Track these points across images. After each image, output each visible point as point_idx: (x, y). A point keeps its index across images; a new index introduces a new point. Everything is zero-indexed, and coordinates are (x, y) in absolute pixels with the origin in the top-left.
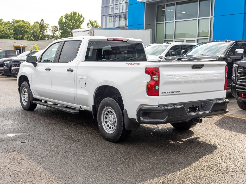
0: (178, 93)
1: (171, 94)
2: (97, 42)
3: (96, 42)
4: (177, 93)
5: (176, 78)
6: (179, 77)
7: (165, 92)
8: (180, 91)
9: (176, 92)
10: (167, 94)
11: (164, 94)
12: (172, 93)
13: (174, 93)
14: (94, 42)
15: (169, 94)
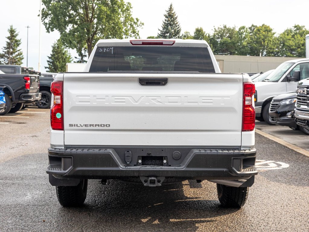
0: (105, 128)
1: (89, 128)
2: (113, 47)
3: (111, 47)
4: (102, 128)
7: (77, 125)
8: (109, 125)
9: (101, 126)
10: (81, 128)
11: (73, 128)
12: (92, 128)
13: (97, 128)
14: (106, 47)
15: (84, 128)
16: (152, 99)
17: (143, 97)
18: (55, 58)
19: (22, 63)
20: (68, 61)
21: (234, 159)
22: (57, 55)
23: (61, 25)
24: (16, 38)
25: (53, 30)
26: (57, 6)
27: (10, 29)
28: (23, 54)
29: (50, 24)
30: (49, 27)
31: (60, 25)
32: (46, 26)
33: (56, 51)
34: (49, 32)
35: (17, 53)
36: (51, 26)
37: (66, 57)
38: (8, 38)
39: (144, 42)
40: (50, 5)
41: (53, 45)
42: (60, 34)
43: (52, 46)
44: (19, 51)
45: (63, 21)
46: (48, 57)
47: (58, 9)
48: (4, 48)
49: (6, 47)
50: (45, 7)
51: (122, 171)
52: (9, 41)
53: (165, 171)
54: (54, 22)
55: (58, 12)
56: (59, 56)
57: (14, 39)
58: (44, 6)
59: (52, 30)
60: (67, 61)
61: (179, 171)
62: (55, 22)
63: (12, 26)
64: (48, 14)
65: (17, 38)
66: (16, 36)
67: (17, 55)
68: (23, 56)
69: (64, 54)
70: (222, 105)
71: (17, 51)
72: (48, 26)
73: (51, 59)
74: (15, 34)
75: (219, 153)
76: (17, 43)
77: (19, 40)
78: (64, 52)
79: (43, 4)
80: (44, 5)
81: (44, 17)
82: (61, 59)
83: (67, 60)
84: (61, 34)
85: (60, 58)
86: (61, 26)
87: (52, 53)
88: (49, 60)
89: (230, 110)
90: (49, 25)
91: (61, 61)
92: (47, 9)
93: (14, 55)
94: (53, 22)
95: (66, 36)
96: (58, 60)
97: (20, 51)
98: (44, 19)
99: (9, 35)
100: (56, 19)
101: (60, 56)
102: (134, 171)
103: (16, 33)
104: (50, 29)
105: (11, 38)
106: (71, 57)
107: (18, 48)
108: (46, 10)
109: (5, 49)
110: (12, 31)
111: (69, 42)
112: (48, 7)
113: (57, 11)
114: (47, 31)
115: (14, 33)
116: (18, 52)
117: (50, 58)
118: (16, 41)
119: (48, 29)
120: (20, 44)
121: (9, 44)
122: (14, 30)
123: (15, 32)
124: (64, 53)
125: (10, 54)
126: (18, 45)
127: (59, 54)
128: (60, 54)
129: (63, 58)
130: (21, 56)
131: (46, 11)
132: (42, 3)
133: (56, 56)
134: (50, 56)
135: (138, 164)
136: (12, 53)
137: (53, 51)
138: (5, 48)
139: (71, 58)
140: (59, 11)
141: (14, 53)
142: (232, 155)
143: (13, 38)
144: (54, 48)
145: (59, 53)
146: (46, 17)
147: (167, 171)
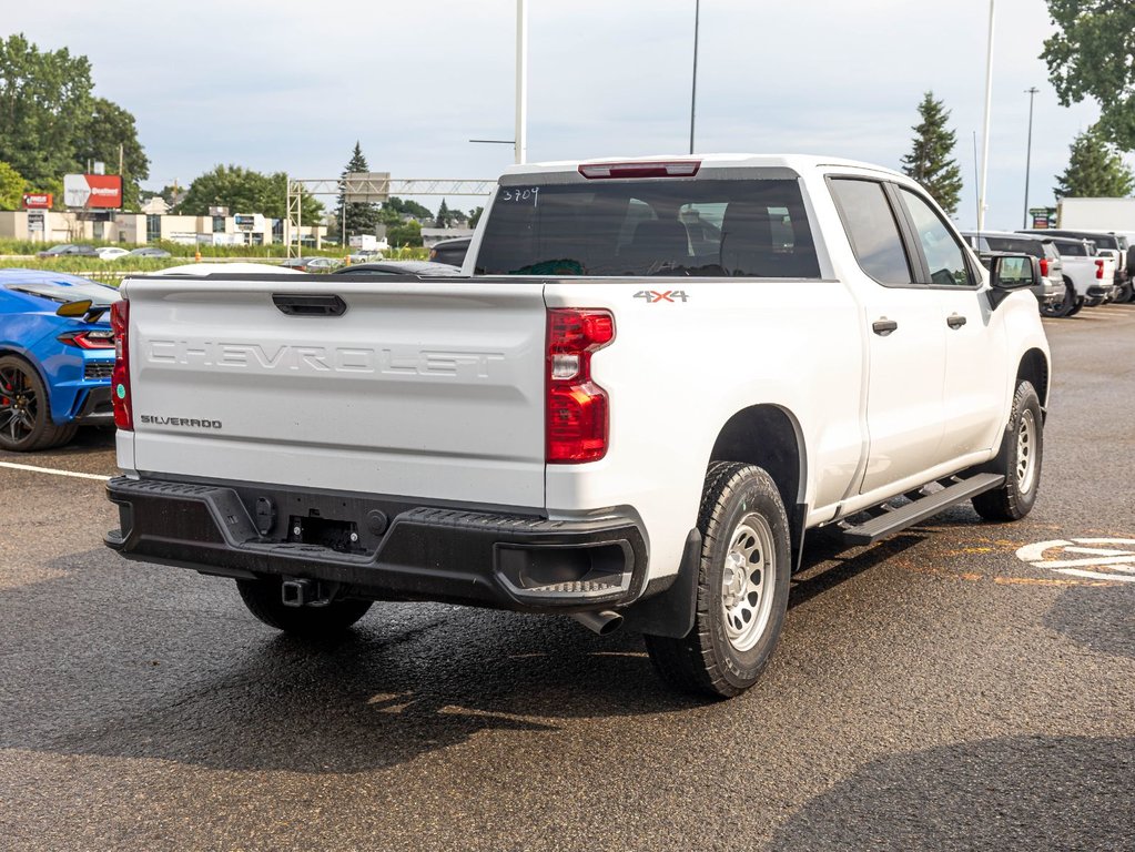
0: (212, 431)
2: (538, 186)
4: (207, 429)
5: (190, 353)
6: (203, 354)
7: (156, 418)
8: (220, 423)
9: (204, 426)
10: (164, 427)
13: (196, 429)
14: (522, 188)
15: (174, 427)
16: (306, 355)
17: (285, 349)
18: (1076, 181)
19: (958, 200)
20: (1120, 189)
21: (500, 547)
22: (1084, 171)
23: (1106, 80)
24: (941, 129)
25: (1082, 98)
26: (1094, 25)
27: (924, 103)
28: (960, 174)
29: (1070, 80)
30: (1068, 89)
31: (1103, 82)
32: (1058, 87)
33: (1082, 162)
34: (1068, 105)
35: (942, 172)
36: (1074, 87)
37: (1114, 178)
38: (920, 129)
39: (616, 168)
40: (1076, 22)
41: (1073, 142)
42: (1100, 107)
43: (1071, 146)
44: (948, 164)
45: (1112, 69)
46: (1059, 178)
47: (1097, 32)
48: (906, 160)
49: (914, 155)
50: (1061, 31)
51: (231, 552)
52: (921, 139)
53: (326, 564)
54: (1084, 75)
55: (1095, 43)
56: (1090, 175)
57: (934, 132)
58: (1058, 29)
59: (1078, 98)
60: (1115, 191)
61: (359, 568)
62: (1087, 73)
63: (930, 95)
64: (1070, 52)
65: (946, 128)
66: (943, 122)
67: (944, 178)
68: (960, 179)
69: (1106, 168)
70: (483, 377)
71: (942, 167)
72: (1064, 86)
73: (1065, 185)
74: (938, 116)
75: (459, 525)
76: (945, 143)
77: (950, 135)
78: (1108, 162)
79: (1053, 23)
80: (1057, 23)
81: (1059, 61)
82: (1095, 184)
83: (1114, 186)
84: (1104, 108)
85: (1093, 182)
86: (1107, 84)
87: (1069, 167)
88: (1059, 187)
89: (507, 394)
90: (1068, 83)
91: (1097, 190)
92: (1066, 36)
93: (934, 178)
94: (1081, 73)
95: (1120, 114)
96: (1087, 187)
97: (951, 166)
98: (1059, 66)
99: (921, 120)
100: (1088, 65)
101: (1094, 176)
102: (256, 556)
103: (942, 113)
104: (1070, 93)
105: (926, 128)
106: (1130, 177)
107: (947, 158)
108: (1063, 39)
109: (910, 162)
110: (930, 110)
111: (1128, 131)
112: (1069, 28)
113: (1094, 39)
114: (1060, 100)
115: (935, 115)
116: (946, 168)
117: (1062, 181)
118: (942, 137)
119: (1063, 95)
120: (952, 145)
121: (920, 146)
122: (936, 105)
123: (940, 110)
124: (1108, 165)
125: (922, 174)
126: (947, 148)
127: (1090, 170)
128: (1094, 169)
129: (1102, 181)
130: (955, 179)
131: (1063, 42)
132: (1053, 18)
133: (1082, 174)
134: (1063, 175)
135: (290, 538)
136: (928, 173)
137: (1073, 161)
138: (910, 157)
139: (1130, 180)
140: (1100, 38)
141: (935, 171)
142: (493, 535)
143: (931, 129)
144: (1075, 150)
145: (1091, 166)
146: (1064, 60)
147: (329, 564)
